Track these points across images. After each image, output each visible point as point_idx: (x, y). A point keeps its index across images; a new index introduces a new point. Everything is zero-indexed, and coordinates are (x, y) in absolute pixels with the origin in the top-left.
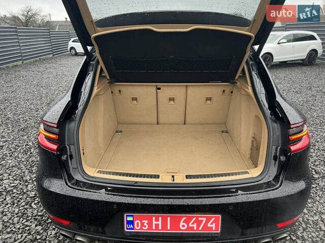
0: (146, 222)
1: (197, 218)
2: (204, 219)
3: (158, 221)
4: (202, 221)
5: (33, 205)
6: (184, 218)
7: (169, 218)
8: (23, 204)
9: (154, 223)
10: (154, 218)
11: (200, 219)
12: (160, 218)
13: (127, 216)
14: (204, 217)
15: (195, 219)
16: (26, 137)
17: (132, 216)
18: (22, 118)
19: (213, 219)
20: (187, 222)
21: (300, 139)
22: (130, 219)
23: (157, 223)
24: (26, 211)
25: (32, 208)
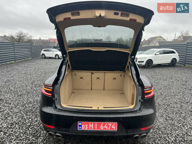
0: (87, 125)
1: (108, 124)
2: (111, 124)
3: (92, 125)
4: (110, 125)
5: (29, 129)
6: (102, 124)
7: (96, 124)
8: (25, 128)
9: (90, 126)
10: (90, 124)
11: (109, 124)
12: (93, 124)
13: (79, 123)
14: (110, 123)
15: (106, 124)
16: (22, 99)
17: (81, 123)
18: (18, 90)
19: (114, 124)
20: (103, 125)
21: (150, 93)
22: (80, 124)
23: (91, 126)
24: (26, 131)
25: (29, 130)
